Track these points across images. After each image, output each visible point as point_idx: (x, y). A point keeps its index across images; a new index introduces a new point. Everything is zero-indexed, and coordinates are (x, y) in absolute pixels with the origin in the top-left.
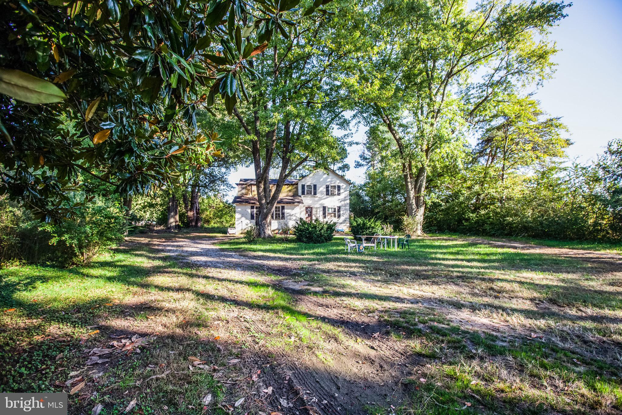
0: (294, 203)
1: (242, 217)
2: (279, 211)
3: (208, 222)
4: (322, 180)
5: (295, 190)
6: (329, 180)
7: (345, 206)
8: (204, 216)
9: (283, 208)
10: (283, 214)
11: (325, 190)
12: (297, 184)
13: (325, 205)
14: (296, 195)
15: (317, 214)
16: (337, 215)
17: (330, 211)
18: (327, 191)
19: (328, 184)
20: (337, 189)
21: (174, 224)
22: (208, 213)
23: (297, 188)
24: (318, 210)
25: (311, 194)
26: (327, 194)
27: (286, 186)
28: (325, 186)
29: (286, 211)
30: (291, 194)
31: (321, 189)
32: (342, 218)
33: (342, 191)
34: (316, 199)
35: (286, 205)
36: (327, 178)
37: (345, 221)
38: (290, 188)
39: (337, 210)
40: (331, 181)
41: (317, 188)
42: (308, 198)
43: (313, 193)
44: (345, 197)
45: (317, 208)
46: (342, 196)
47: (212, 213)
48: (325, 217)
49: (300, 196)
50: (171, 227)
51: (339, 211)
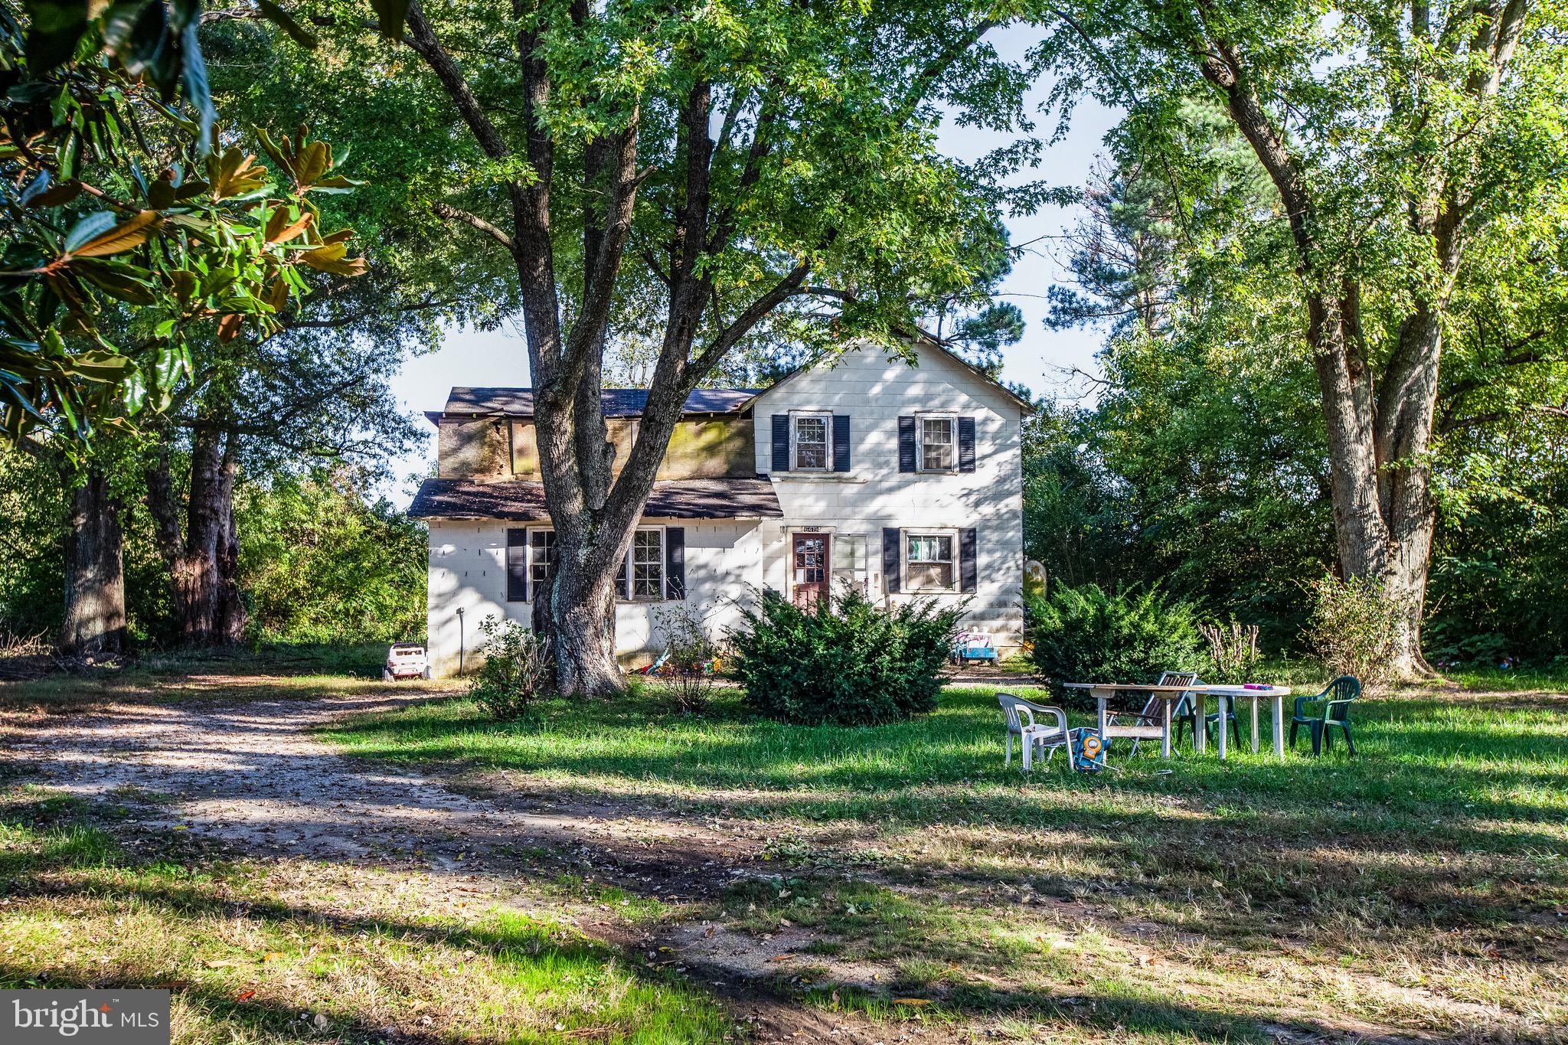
0: (731, 512)
1: (462, 586)
2: (655, 553)
3: (281, 613)
4: (877, 389)
5: (738, 443)
6: (915, 391)
7: (1001, 523)
8: (259, 584)
9: (676, 538)
10: (676, 569)
11: (894, 443)
12: (748, 415)
13: (894, 524)
14: (741, 469)
15: (851, 568)
16: (956, 574)
17: (923, 553)
18: (907, 448)
19: (909, 411)
20: (955, 439)
21: (98, 627)
22: (283, 569)
23: (747, 436)
24: (861, 551)
25: (821, 463)
26: (907, 466)
27: (692, 427)
28: (892, 424)
29: (694, 555)
30: (715, 465)
31: (874, 438)
32: (986, 592)
33: (982, 448)
34: (850, 490)
35: (690, 527)
36: (903, 382)
37: (1002, 604)
38: (711, 436)
39: (956, 550)
40: (926, 398)
41: (853, 436)
42: (807, 487)
43: (830, 462)
44: (1001, 481)
45: (852, 539)
46: (985, 476)
47: (305, 566)
48: (894, 586)
49: (764, 477)
50: (80, 643)
51: (968, 551)
